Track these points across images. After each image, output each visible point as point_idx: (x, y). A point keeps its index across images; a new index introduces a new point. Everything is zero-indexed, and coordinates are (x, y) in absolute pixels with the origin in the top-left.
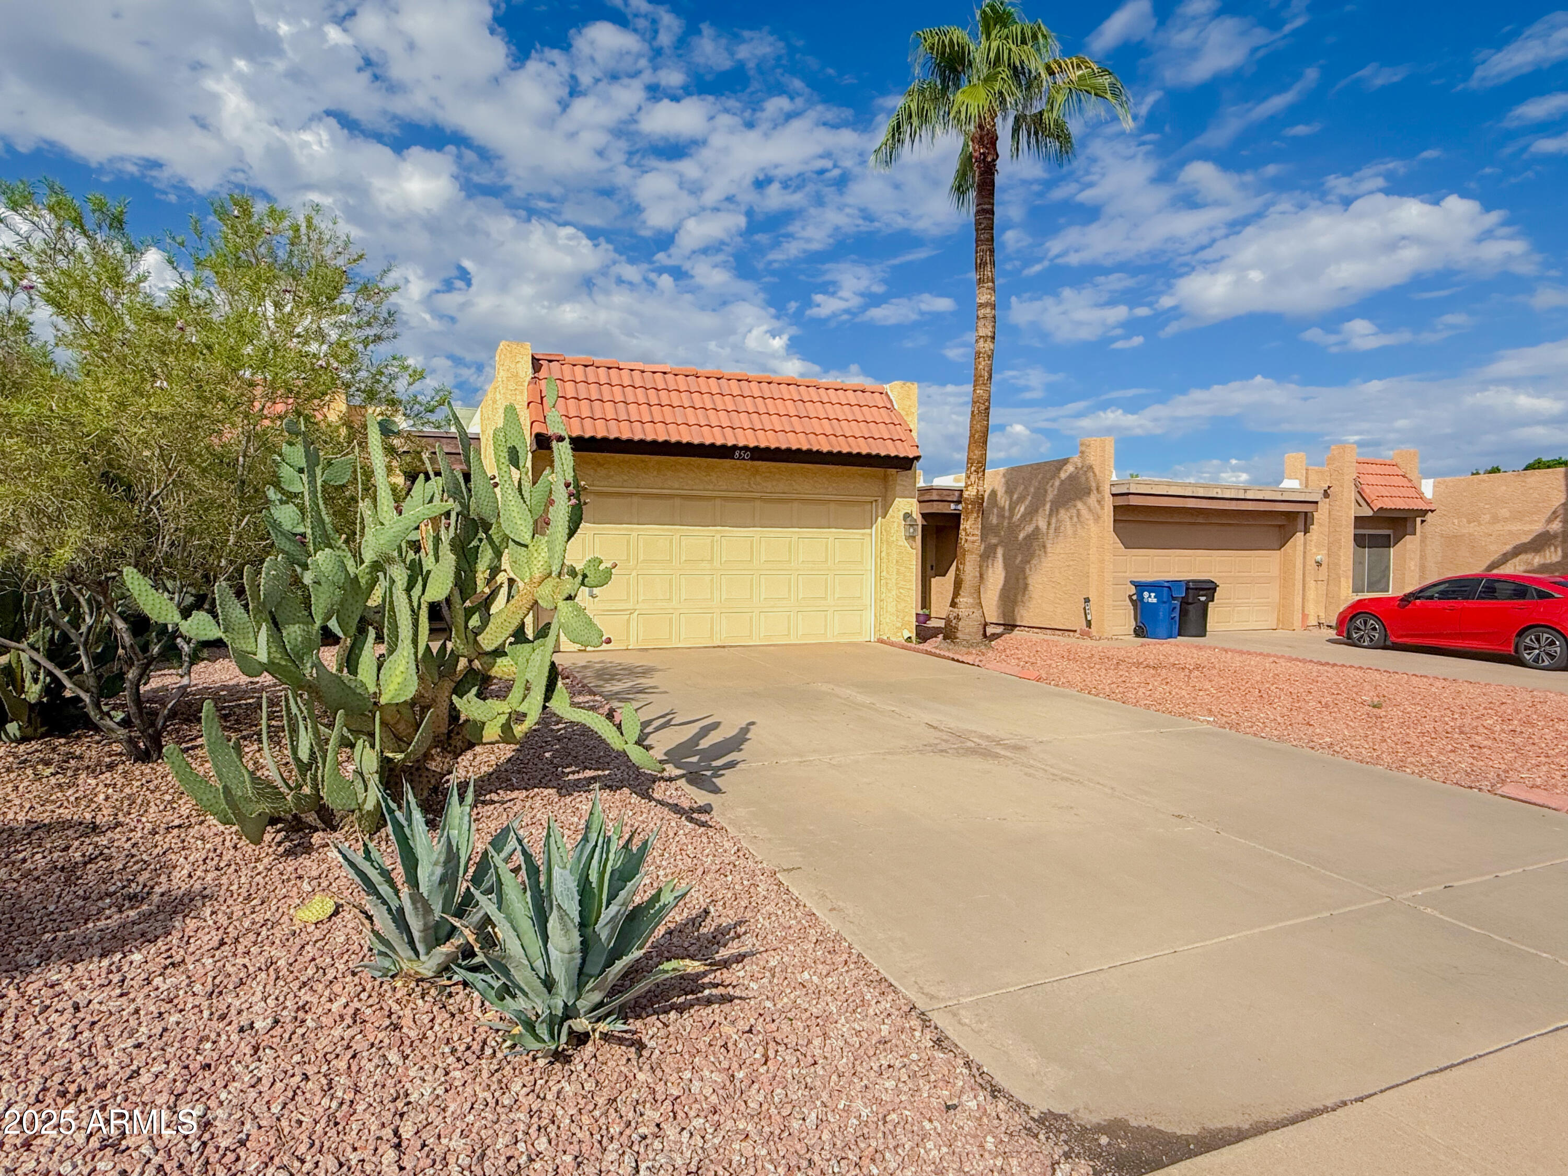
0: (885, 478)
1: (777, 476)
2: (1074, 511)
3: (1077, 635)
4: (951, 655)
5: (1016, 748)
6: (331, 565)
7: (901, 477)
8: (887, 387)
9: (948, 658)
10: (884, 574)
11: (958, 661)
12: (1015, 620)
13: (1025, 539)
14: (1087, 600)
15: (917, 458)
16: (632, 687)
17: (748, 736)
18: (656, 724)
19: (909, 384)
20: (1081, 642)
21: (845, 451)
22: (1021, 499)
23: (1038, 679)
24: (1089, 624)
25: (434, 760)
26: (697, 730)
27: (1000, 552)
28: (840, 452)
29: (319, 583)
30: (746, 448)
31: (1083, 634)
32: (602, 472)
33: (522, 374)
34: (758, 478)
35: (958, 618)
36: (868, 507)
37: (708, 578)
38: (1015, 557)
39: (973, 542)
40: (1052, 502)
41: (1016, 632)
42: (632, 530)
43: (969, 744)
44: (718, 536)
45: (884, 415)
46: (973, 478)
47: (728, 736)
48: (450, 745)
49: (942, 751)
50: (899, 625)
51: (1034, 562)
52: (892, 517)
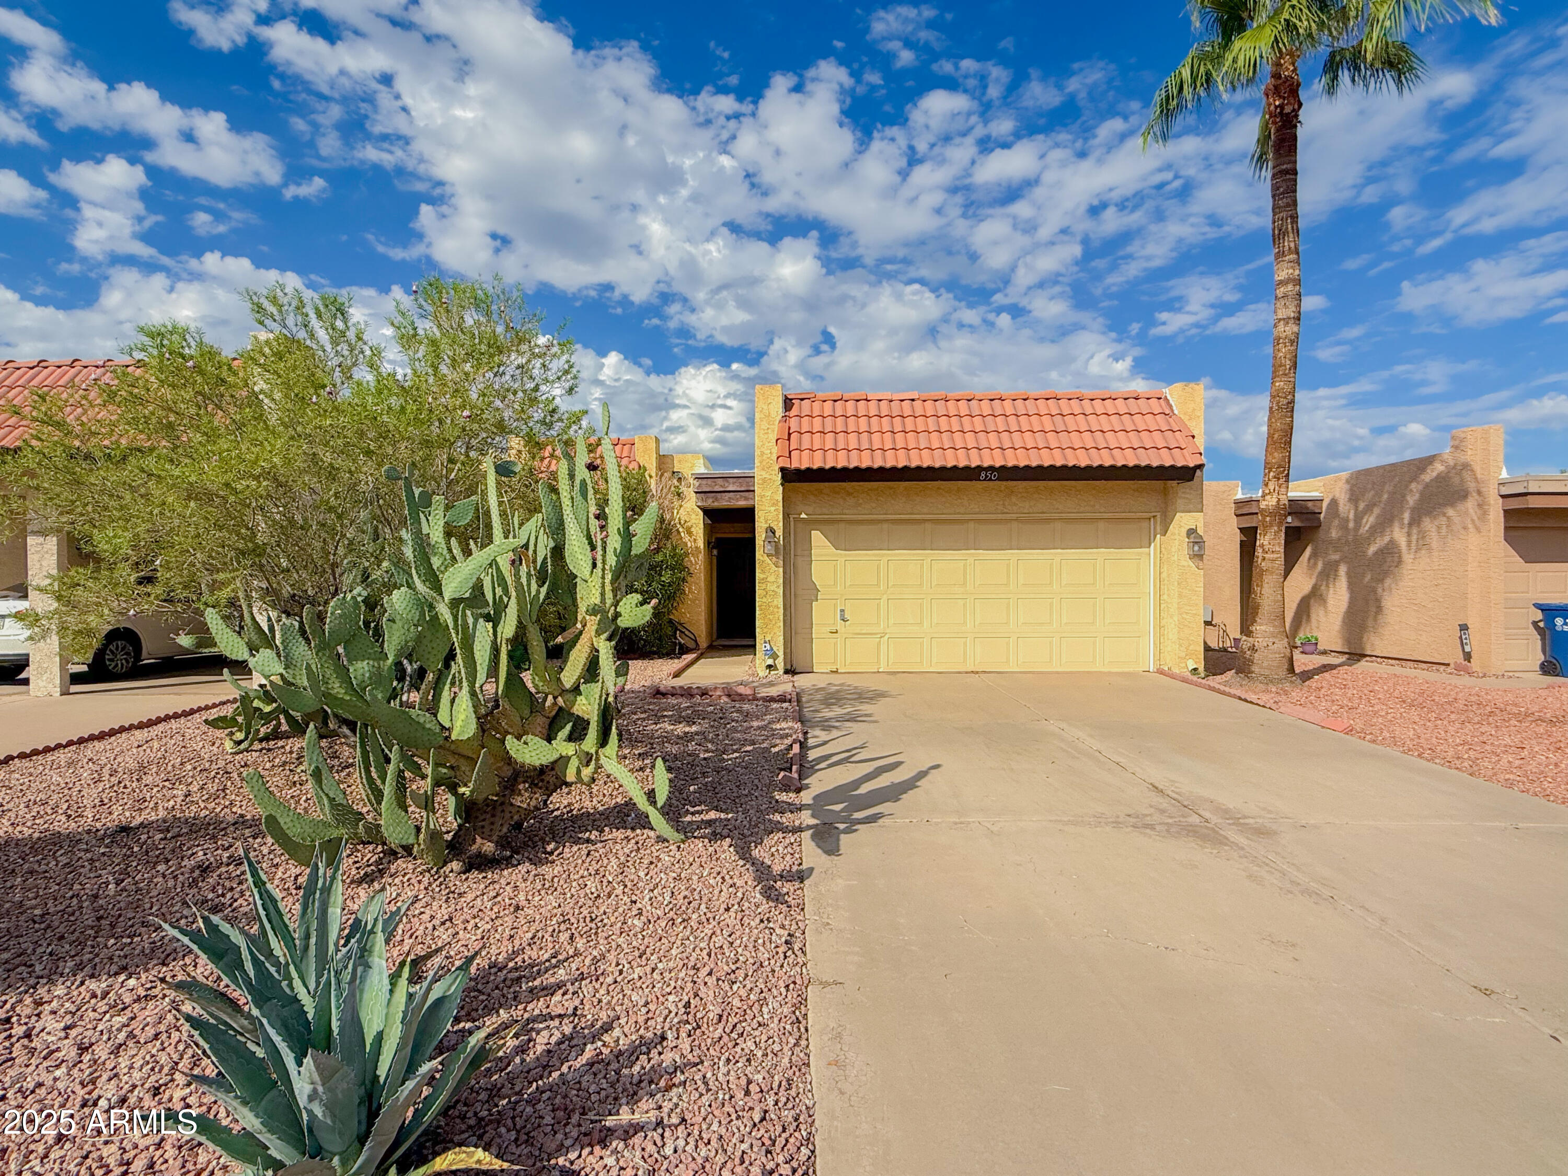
0: (1165, 492)
1: (1036, 496)
2: (1443, 521)
3: (1449, 670)
4: (1238, 693)
5: (1261, 832)
6: (405, 603)
7: (1182, 490)
8: (1167, 391)
9: (1234, 696)
10: (1165, 597)
11: (1245, 700)
12: (1363, 649)
13: (1376, 553)
14: (1464, 628)
15: (1200, 467)
16: (848, 713)
17: (918, 784)
18: (835, 759)
19: (1192, 385)
20: (1454, 680)
21: (1107, 464)
22: (1369, 508)
23: (1349, 731)
24: (1468, 657)
25: (520, 794)
26: (871, 769)
27: (1343, 570)
28: (1101, 466)
29: (393, 621)
30: (991, 468)
31: (1458, 668)
32: (851, 501)
33: (773, 414)
34: (1014, 499)
35: (1253, 649)
36: (1145, 524)
37: (961, 602)
38: (1363, 575)
39: (1273, 560)
40: (1413, 510)
41: (1363, 663)
42: (883, 555)
43: (1195, 819)
44: (971, 560)
45: (1162, 422)
46: (1271, 486)
47: (897, 781)
48: (542, 781)
49: (1147, 826)
50: (1183, 654)
51: (1388, 582)
52: (1174, 534)
